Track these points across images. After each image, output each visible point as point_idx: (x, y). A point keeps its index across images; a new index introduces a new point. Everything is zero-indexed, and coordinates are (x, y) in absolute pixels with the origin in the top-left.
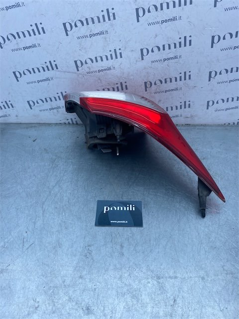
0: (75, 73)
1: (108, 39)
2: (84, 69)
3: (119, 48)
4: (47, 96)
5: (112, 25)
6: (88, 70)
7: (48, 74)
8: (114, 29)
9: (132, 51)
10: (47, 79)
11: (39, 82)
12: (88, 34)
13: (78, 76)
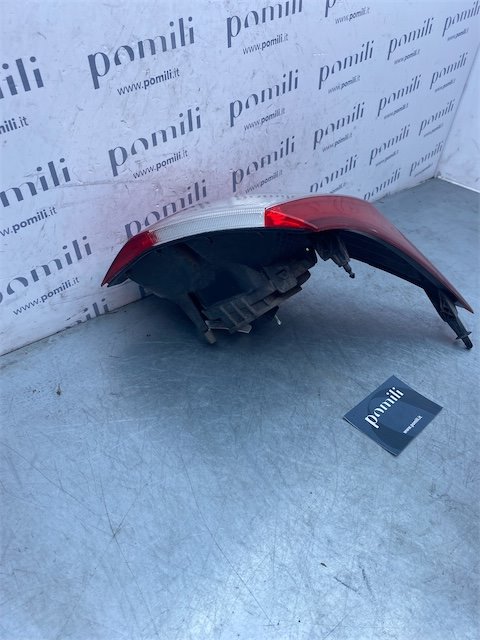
0: (109, 182)
1: (178, 89)
2: (127, 169)
3: (196, 105)
4: (36, 264)
5: (186, 56)
6: (135, 169)
7: (44, 200)
8: (189, 66)
9: (218, 109)
10: (42, 215)
11: (16, 228)
12: (141, 79)
13: (115, 187)
